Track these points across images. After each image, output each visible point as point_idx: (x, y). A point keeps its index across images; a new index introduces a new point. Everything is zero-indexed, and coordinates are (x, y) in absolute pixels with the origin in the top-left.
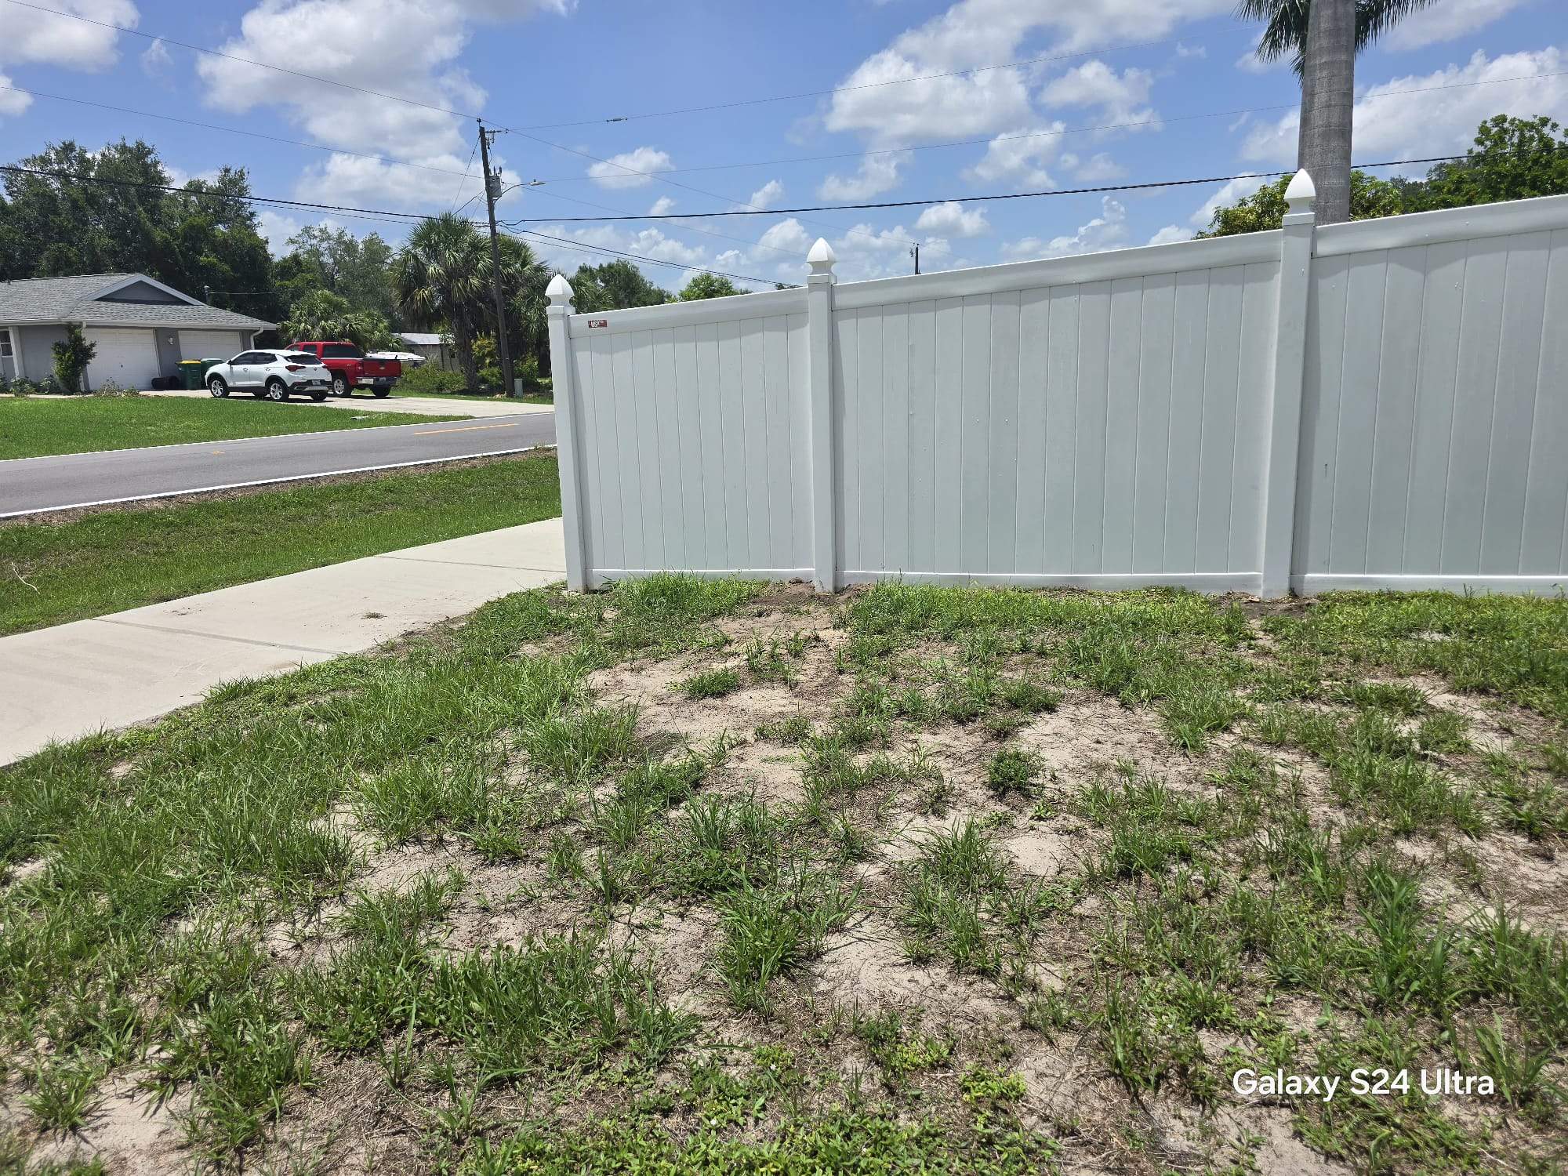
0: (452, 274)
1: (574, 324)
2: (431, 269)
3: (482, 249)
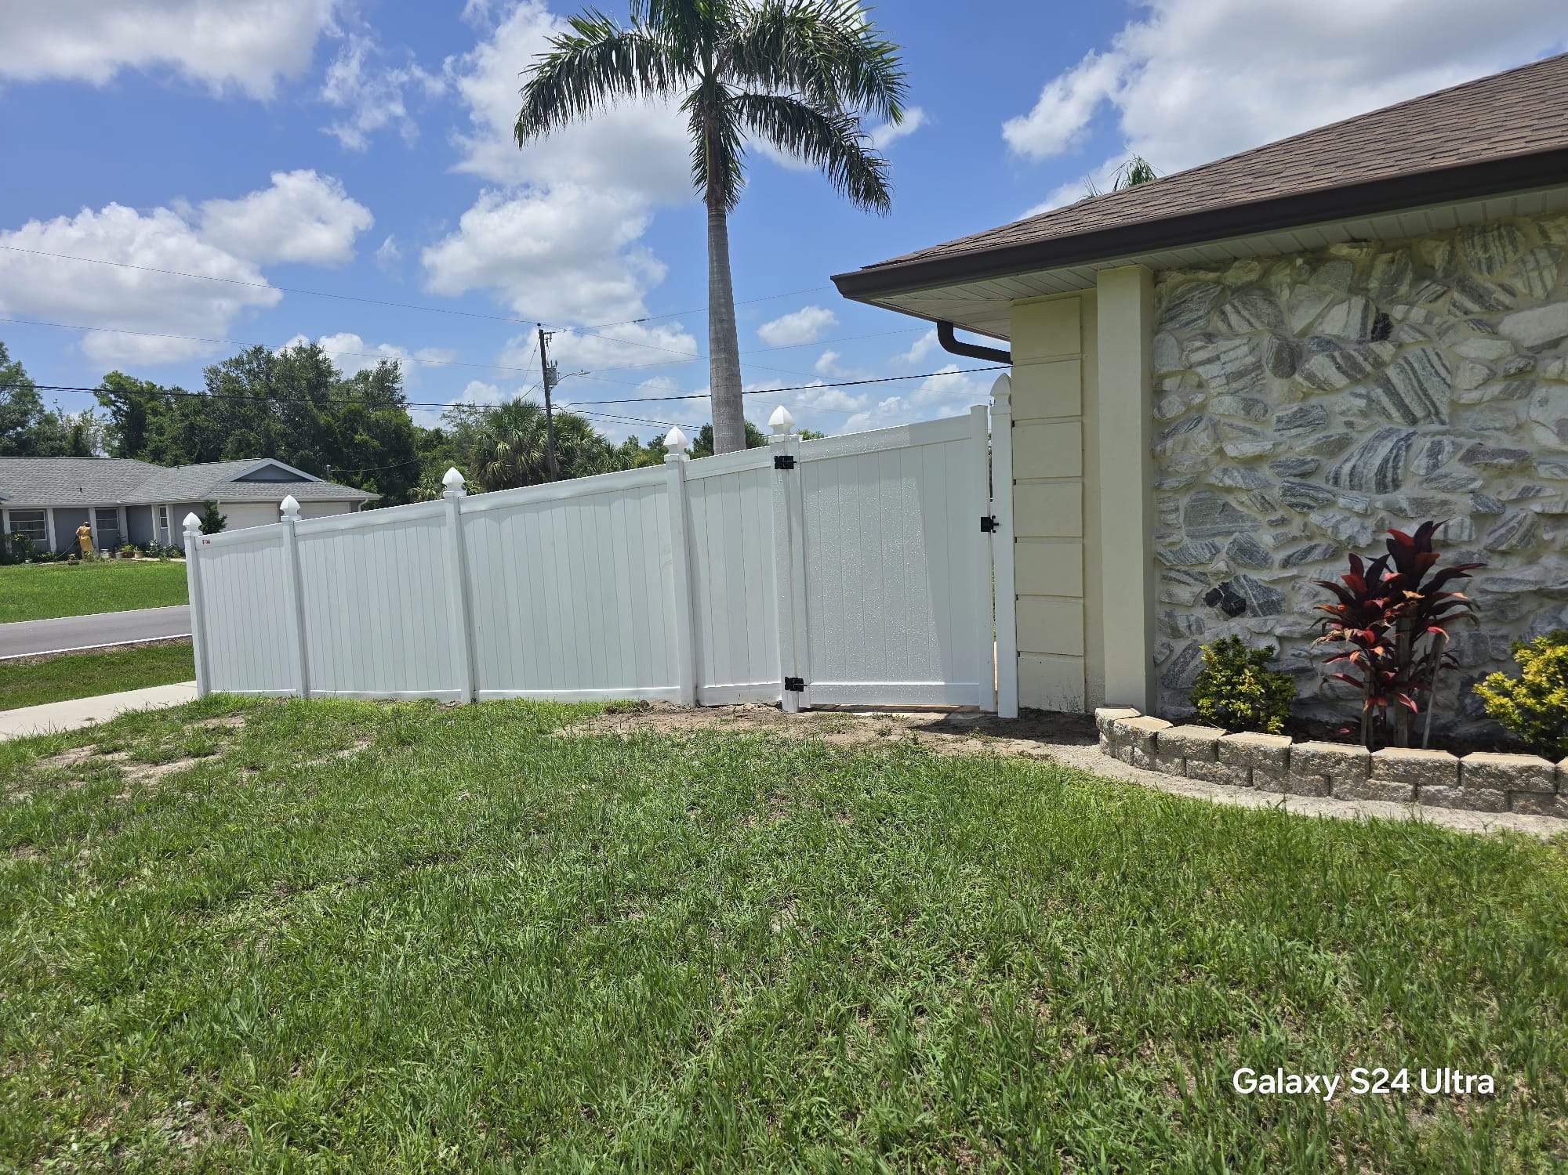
1: (197, 542)
2: (500, 446)
3: (544, 427)
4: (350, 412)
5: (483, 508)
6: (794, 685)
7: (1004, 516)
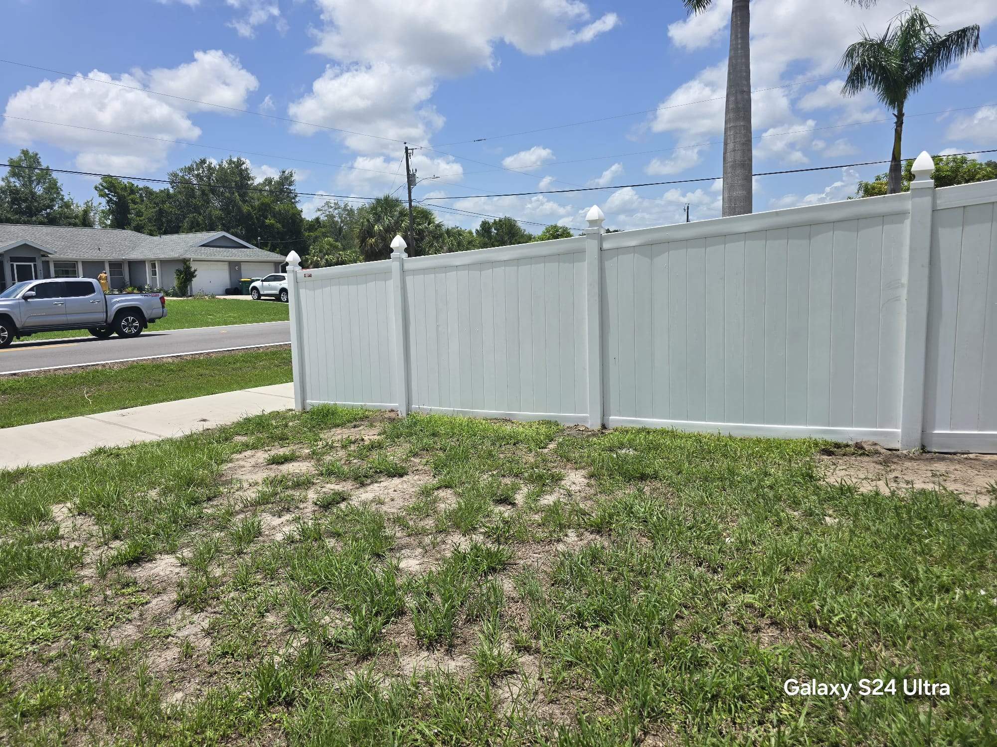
0: (388, 229)
1: (298, 275)
2: (376, 227)
3: (405, 215)
4: (262, 204)
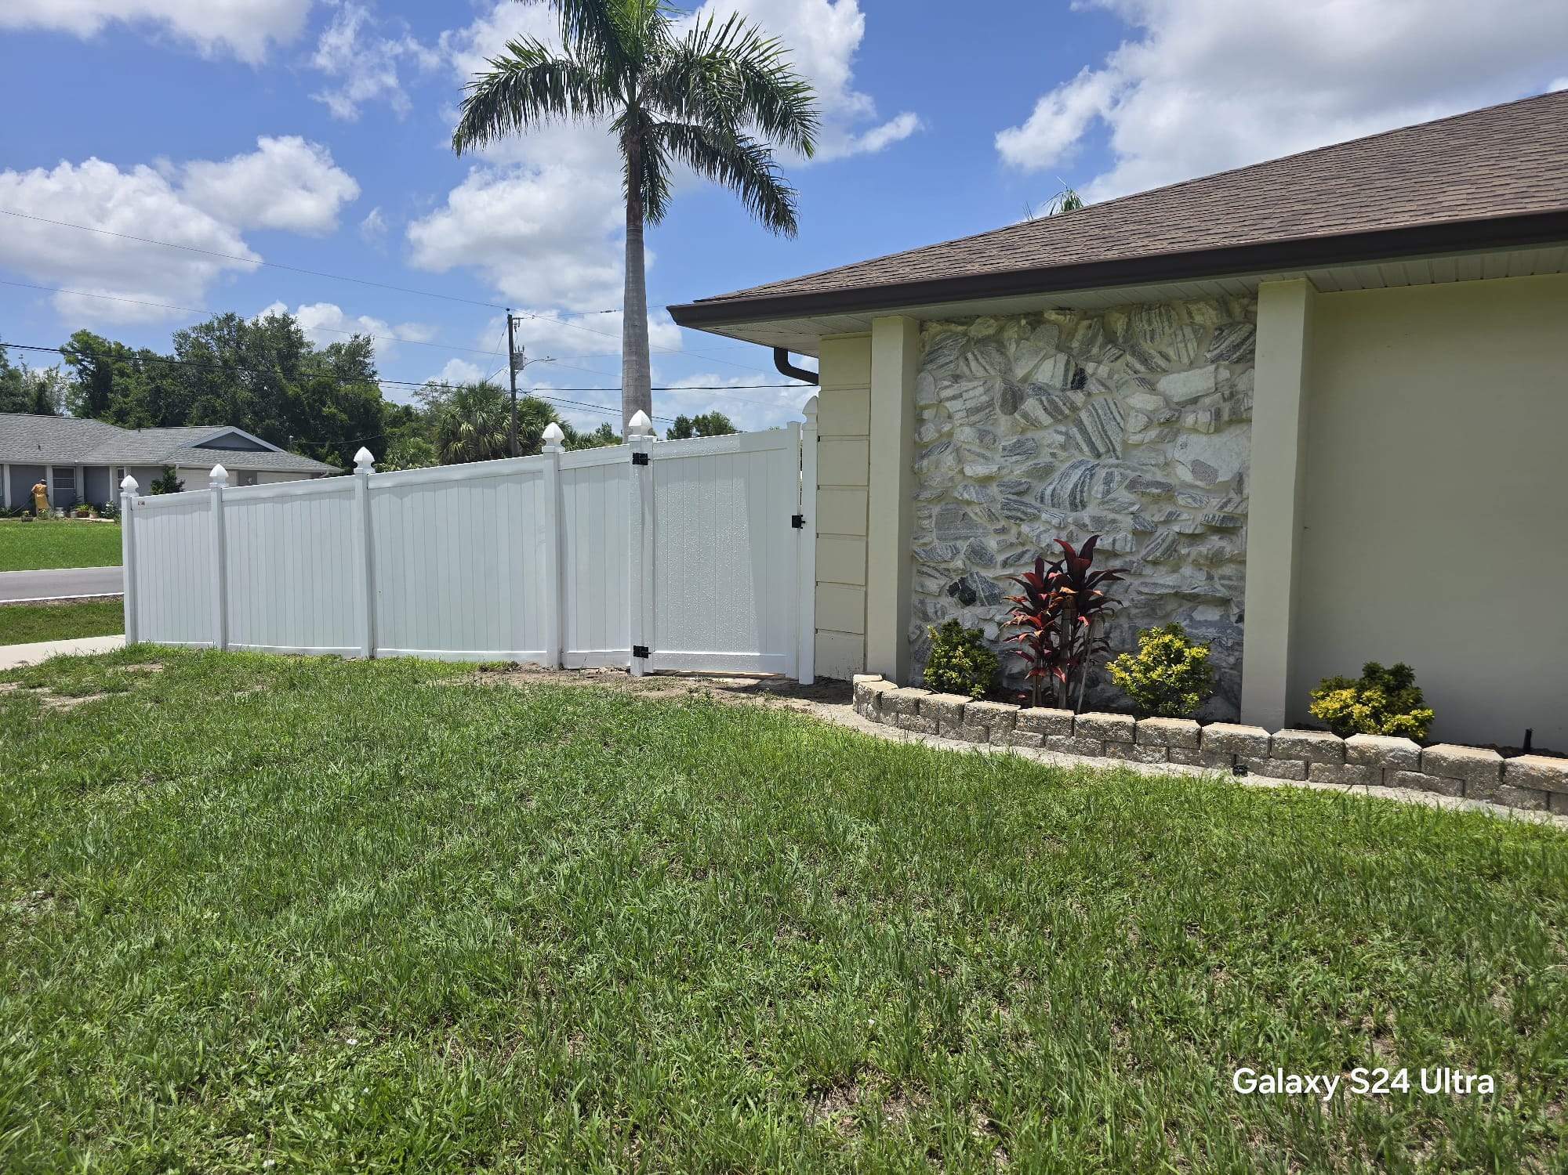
0: (483, 430)
2: (464, 426)
3: (508, 410)
4: (320, 384)
5: (388, 484)
6: (641, 652)
7: (809, 517)
